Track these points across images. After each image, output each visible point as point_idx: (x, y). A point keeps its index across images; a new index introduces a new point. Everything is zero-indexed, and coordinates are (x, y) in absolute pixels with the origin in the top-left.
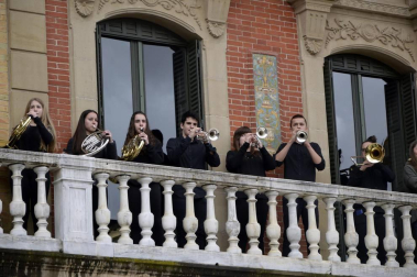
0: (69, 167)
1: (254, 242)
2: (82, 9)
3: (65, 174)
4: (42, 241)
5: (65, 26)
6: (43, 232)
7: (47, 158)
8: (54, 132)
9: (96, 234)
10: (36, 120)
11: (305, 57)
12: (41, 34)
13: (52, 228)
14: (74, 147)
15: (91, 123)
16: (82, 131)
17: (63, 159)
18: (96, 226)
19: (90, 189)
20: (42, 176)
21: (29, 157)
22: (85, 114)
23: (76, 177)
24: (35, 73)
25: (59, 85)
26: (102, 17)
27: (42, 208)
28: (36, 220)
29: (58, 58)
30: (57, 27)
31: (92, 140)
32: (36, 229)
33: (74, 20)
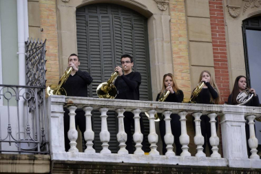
0: (229, 112)
2: (233, 13)
3: (227, 117)
4: (216, 160)
5: (222, 24)
6: (216, 154)
7: (215, 108)
8: (218, 91)
9: (250, 154)
10: (207, 84)
12: (209, 31)
13: (221, 151)
14: (232, 100)
15: (242, 84)
16: (237, 89)
17: (226, 108)
18: (249, 149)
19: (243, 126)
20: (213, 119)
21: (204, 108)
22: (238, 79)
23: (235, 120)
24: (206, 55)
25: (221, 61)
26: (245, 17)
27: (214, 139)
28: (211, 147)
29: (219, 45)
30: (218, 25)
31: (243, 95)
32: (211, 152)
33: (228, 20)
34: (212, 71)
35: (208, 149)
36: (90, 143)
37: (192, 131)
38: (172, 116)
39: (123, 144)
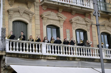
0: (43, 44)
1: (67, 53)
2: (45, 24)
3: (43, 45)
4: (40, 53)
5: (42, 26)
6: (40, 52)
7: (40, 43)
8: (41, 40)
9: (47, 52)
10: (39, 38)
11: (73, 30)
12: (39, 27)
13: (41, 52)
14: (44, 41)
15: (46, 38)
16: (45, 39)
17: (42, 43)
18: (47, 51)
19: (46, 47)
20: (40, 45)
21: (38, 43)
22: (45, 37)
23: (44, 45)
24: (39, 32)
25: (42, 34)
26: (47, 25)
27: (40, 49)
29: (42, 30)
30: (41, 26)
31: (46, 41)
32: (39, 52)
33: (43, 25)
34: (40, 36)
35: (38, 51)
36: (14, 49)
37: (35, 47)
38: (31, 44)
39: (21, 49)
